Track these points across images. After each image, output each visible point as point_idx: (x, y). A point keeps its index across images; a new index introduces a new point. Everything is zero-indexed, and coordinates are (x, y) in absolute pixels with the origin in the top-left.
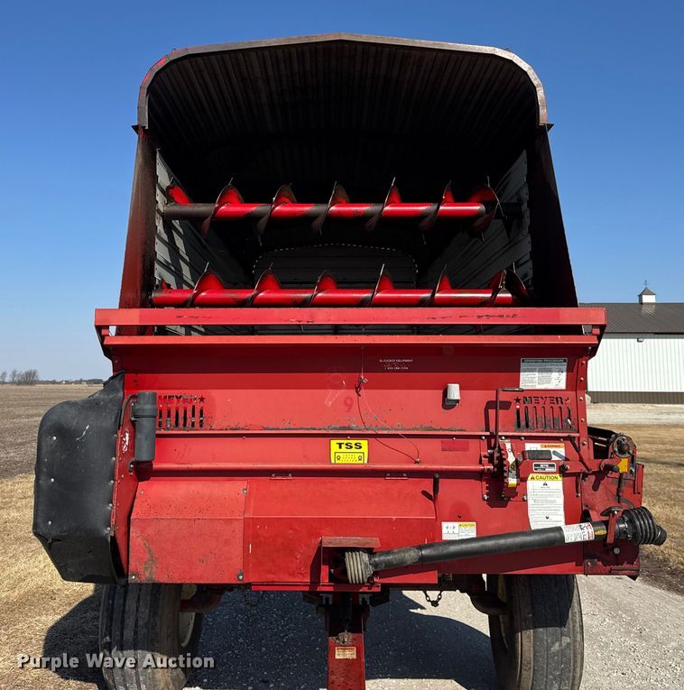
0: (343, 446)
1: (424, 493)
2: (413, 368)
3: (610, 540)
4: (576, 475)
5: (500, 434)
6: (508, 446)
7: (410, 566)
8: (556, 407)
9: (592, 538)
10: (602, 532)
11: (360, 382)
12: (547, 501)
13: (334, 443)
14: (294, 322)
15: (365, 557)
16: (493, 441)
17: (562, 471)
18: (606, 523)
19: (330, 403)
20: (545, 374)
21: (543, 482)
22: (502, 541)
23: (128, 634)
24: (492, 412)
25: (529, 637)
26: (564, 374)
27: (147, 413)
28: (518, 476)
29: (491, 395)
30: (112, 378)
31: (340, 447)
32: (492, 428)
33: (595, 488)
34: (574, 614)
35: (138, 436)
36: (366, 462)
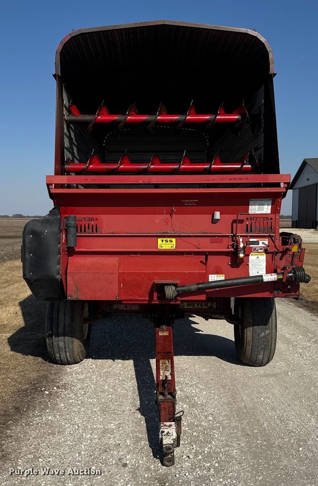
0: (164, 241)
1: (201, 262)
2: (198, 204)
3: (284, 280)
4: (272, 253)
5: (237, 235)
6: (241, 240)
7: (194, 291)
8: (265, 222)
9: (276, 280)
10: (281, 277)
11: (173, 211)
12: (258, 265)
13: (160, 240)
14: (141, 182)
15: (174, 288)
16: (234, 238)
17: (266, 251)
18: (283, 273)
19: (158, 221)
20: (261, 206)
21: (257, 256)
22: (235, 281)
23: (61, 330)
24: (235, 225)
25: (250, 330)
26: (270, 206)
27: (72, 225)
28: (244, 253)
29: (234, 217)
30: (53, 209)
31: (162, 242)
32: (234, 233)
33: (281, 259)
34: (272, 321)
35: (69, 235)
36: (174, 248)
